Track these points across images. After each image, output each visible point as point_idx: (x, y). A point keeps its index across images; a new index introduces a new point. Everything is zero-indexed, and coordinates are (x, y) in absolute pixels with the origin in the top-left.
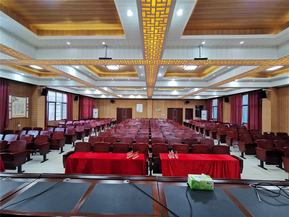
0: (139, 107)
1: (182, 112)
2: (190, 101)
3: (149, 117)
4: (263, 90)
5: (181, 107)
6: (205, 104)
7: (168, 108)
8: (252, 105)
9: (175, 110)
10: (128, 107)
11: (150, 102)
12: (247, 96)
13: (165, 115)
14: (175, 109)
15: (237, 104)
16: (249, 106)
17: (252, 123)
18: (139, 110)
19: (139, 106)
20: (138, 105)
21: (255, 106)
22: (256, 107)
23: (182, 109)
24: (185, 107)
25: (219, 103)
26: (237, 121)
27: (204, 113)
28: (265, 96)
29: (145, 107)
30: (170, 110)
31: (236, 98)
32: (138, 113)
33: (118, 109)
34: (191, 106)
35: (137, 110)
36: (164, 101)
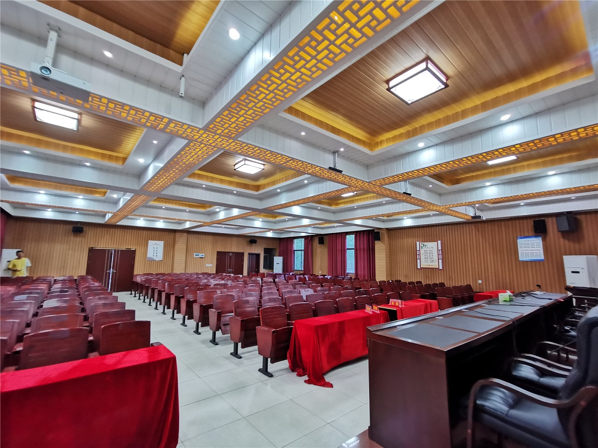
0: (156, 248)
1: (243, 260)
2: (258, 241)
3: (179, 269)
4: (376, 231)
5: (240, 251)
6: (278, 247)
7: (218, 252)
8: (360, 249)
9: (231, 257)
10: (124, 248)
11: (181, 237)
12: (353, 236)
13: (211, 265)
14: (231, 254)
15: (339, 247)
16: (356, 249)
17: (361, 273)
18: (155, 255)
19: (156, 246)
20: (151, 243)
21: (364, 249)
22: (366, 251)
23: (243, 254)
24: (247, 250)
25: (306, 245)
26: (339, 272)
27: (278, 261)
28: (379, 239)
29: (169, 249)
30: (221, 256)
31: (336, 239)
32: (152, 261)
33: (91, 250)
34: (259, 250)
35: (150, 254)
36: (211, 237)
